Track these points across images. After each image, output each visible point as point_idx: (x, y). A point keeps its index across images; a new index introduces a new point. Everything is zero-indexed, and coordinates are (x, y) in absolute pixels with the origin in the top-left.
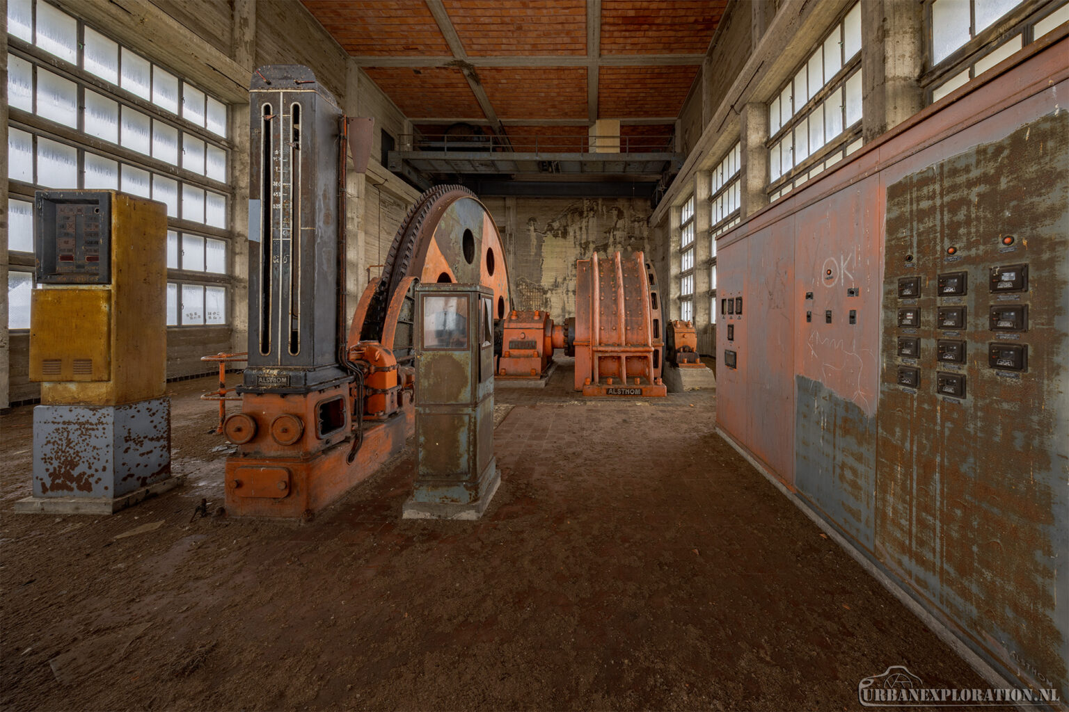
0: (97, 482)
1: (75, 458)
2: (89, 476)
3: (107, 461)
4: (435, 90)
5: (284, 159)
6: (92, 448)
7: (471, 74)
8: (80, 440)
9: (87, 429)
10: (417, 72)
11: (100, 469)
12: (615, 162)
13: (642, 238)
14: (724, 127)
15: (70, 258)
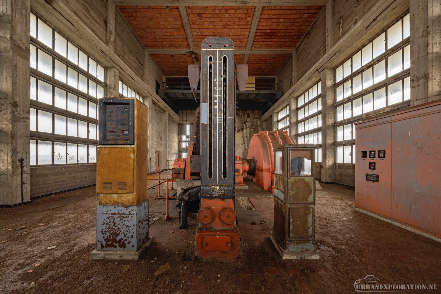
0: (128, 243)
1: (117, 231)
2: (125, 240)
3: (133, 233)
4: (178, 64)
5: (219, 83)
6: (126, 227)
7: (196, 57)
8: (120, 222)
9: (123, 217)
10: (173, 56)
11: (130, 237)
12: (253, 94)
13: (257, 126)
14: (311, 78)
15: (114, 132)
